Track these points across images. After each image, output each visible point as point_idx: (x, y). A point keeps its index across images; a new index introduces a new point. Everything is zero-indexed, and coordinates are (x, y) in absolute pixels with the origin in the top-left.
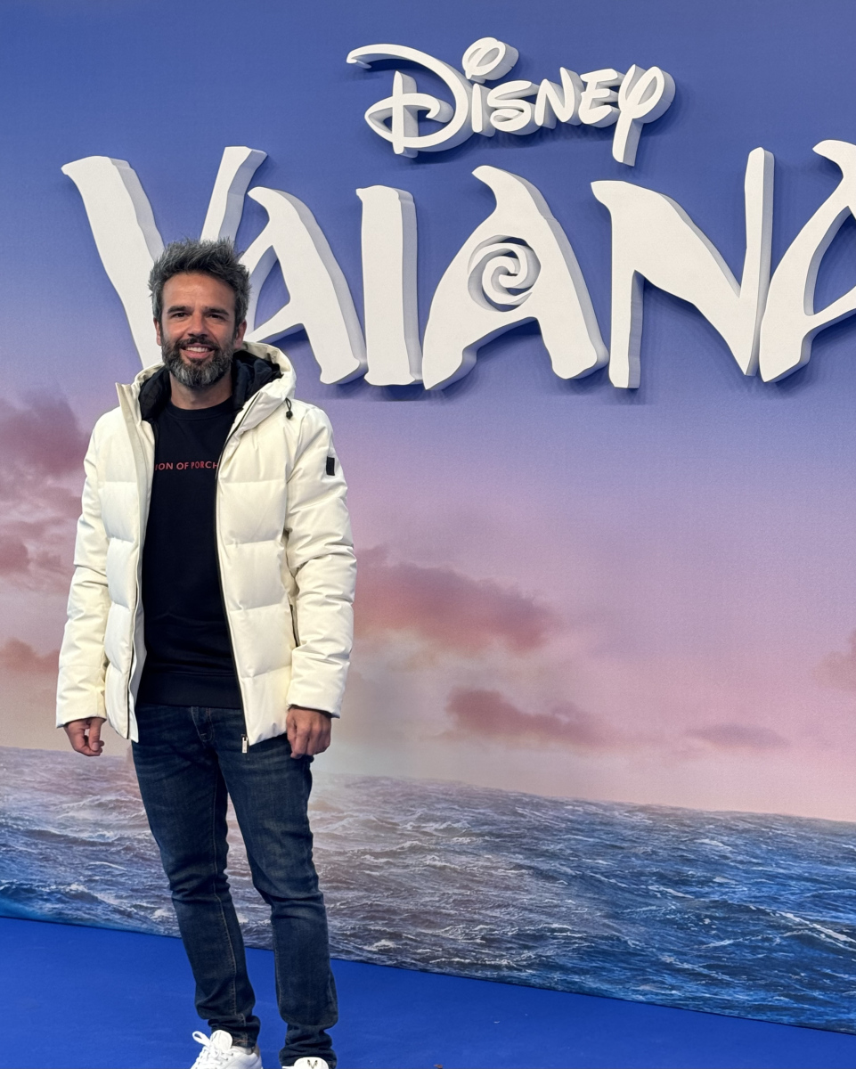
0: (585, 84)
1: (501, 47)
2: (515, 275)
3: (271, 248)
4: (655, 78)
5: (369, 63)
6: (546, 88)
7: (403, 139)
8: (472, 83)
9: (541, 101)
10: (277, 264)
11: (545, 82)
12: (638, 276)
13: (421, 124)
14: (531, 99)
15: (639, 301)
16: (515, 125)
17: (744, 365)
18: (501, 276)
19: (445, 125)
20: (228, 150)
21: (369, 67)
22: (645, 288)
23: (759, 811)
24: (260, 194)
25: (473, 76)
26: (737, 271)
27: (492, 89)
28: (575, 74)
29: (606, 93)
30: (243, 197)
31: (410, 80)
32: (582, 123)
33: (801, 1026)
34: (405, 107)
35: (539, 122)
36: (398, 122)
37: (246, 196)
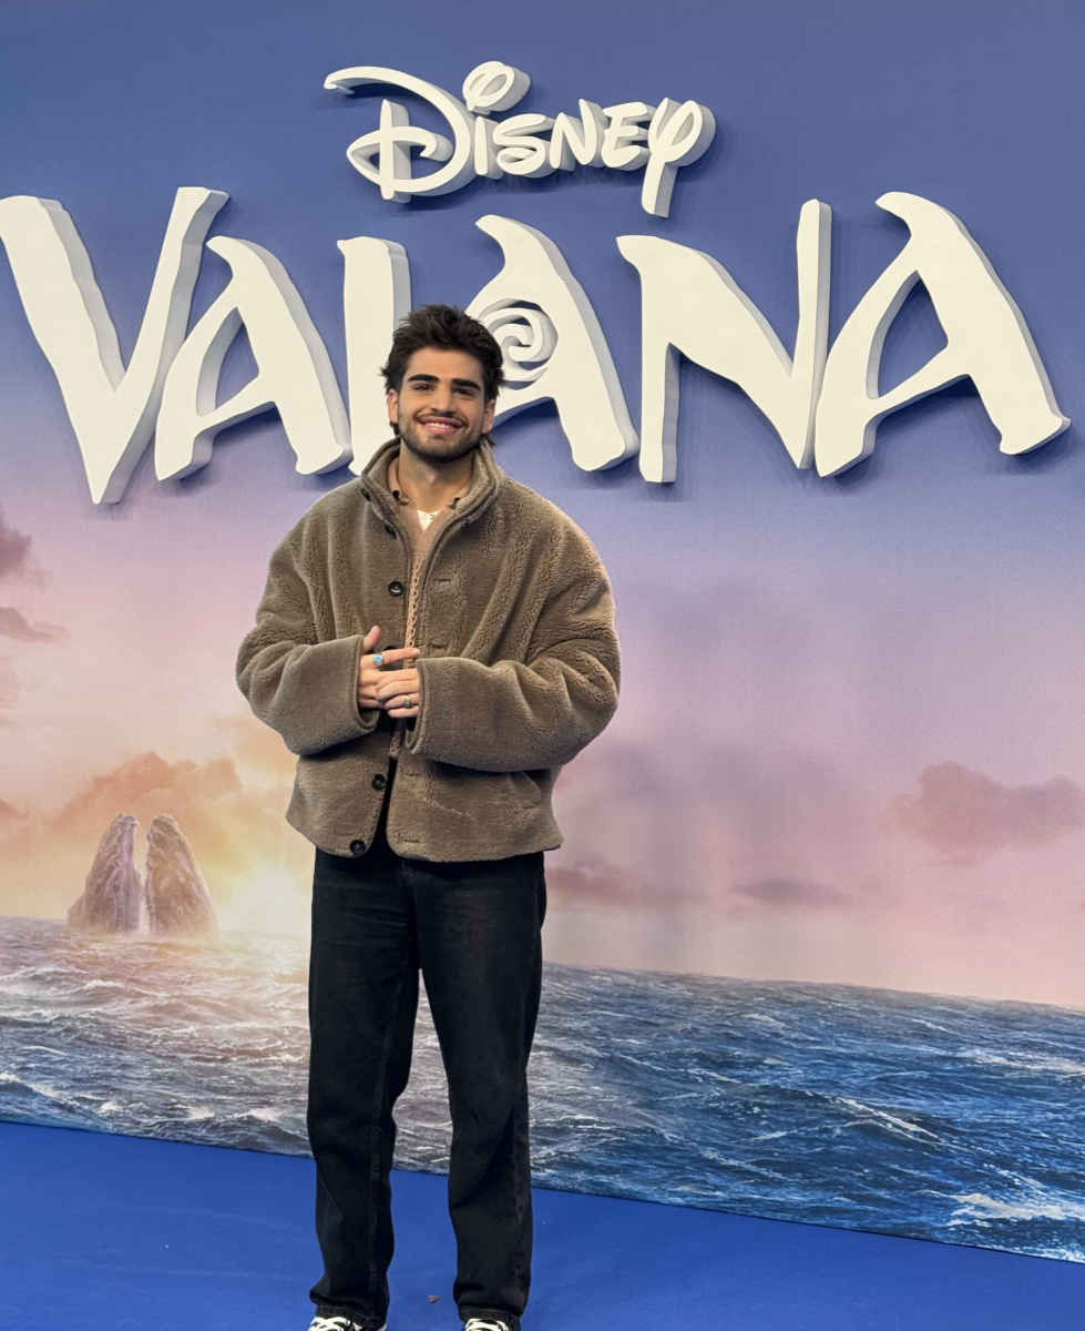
0: (609, 119)
1: (510, 73)
2: (528, 346)
3: (236, 309)
4: (691, 114)
5: (352, 88)
6: (562, 123)
7: (393, 181)
8: (475, 114)
9: (556, 137)
10: (242, 329)
11: (562, 116)
12: (673, 350)
13: (415, 162)
14: (545, 135)
15: (675, 378)
16: (528, 167)
17: (798, 458)
18: (511, 347)
19: (444, 164)
20: (182, 192)
21: (352, 92)
22: (681, 363)
23: (817, 979)
24: (220, 245)
25: (476, 107)
26: (789, 346)
27: (500, 122)
28: (597, 106)
29: (634, 132)
30: (200, 247)
31: (401, 110)
32: (605, 166)
33: (865, 1231)
34: (395, 142)
35: (555, 164)
36: (386, 159)
37: (205, 248)
